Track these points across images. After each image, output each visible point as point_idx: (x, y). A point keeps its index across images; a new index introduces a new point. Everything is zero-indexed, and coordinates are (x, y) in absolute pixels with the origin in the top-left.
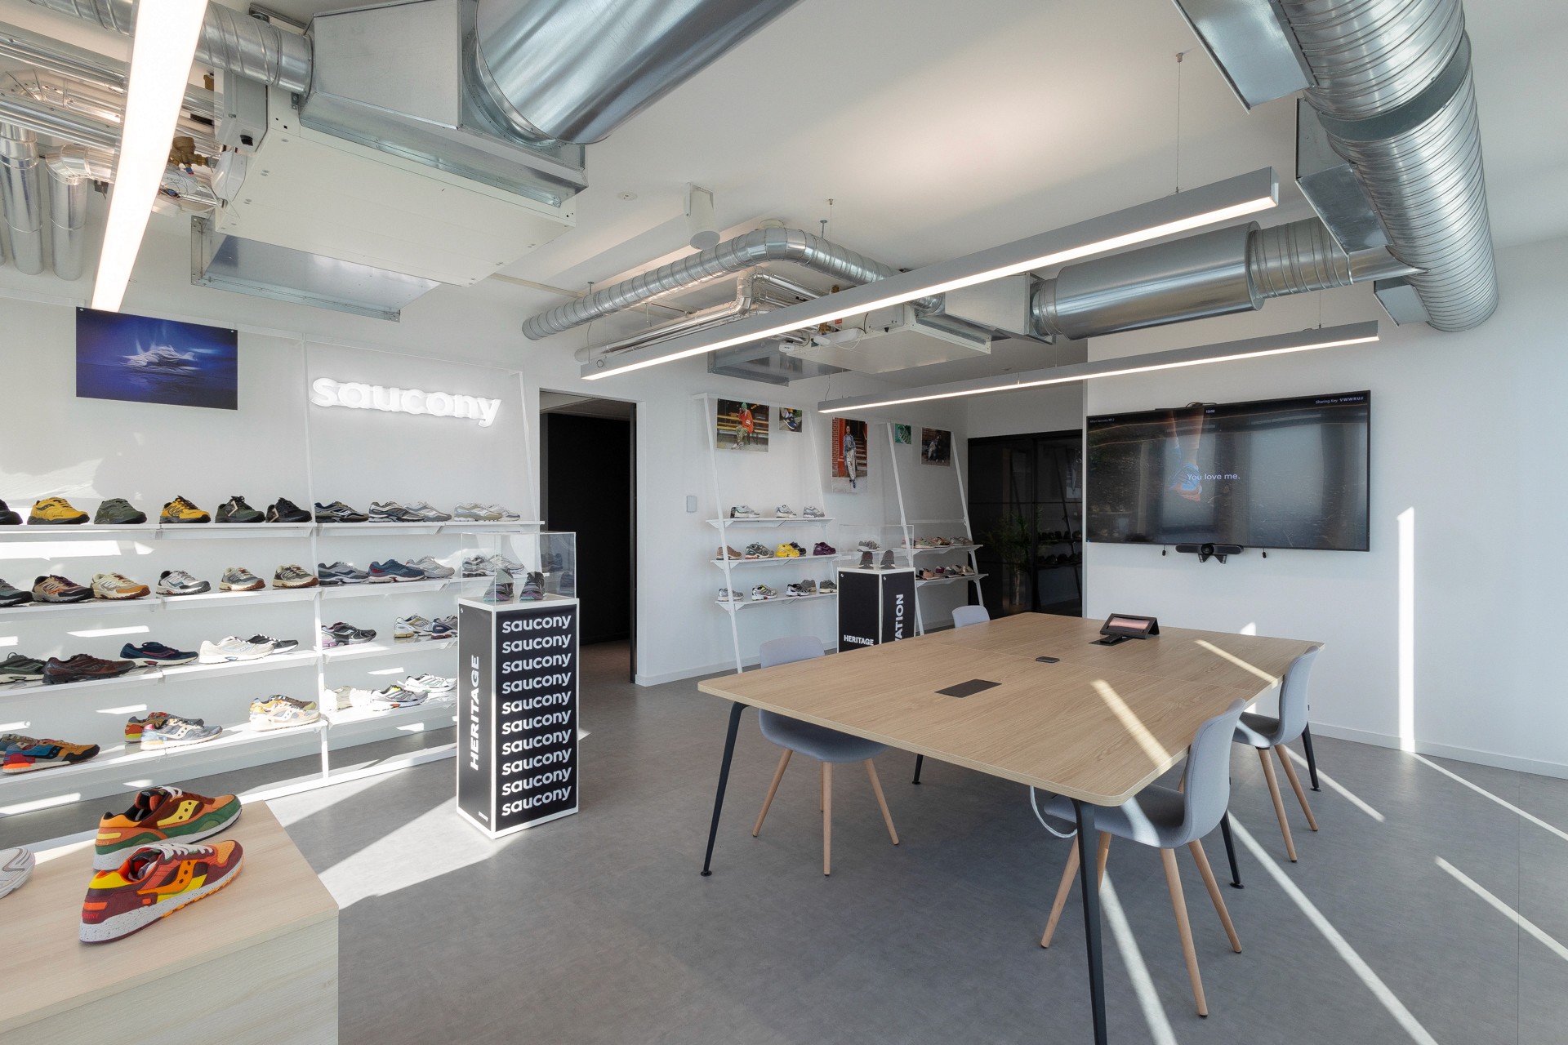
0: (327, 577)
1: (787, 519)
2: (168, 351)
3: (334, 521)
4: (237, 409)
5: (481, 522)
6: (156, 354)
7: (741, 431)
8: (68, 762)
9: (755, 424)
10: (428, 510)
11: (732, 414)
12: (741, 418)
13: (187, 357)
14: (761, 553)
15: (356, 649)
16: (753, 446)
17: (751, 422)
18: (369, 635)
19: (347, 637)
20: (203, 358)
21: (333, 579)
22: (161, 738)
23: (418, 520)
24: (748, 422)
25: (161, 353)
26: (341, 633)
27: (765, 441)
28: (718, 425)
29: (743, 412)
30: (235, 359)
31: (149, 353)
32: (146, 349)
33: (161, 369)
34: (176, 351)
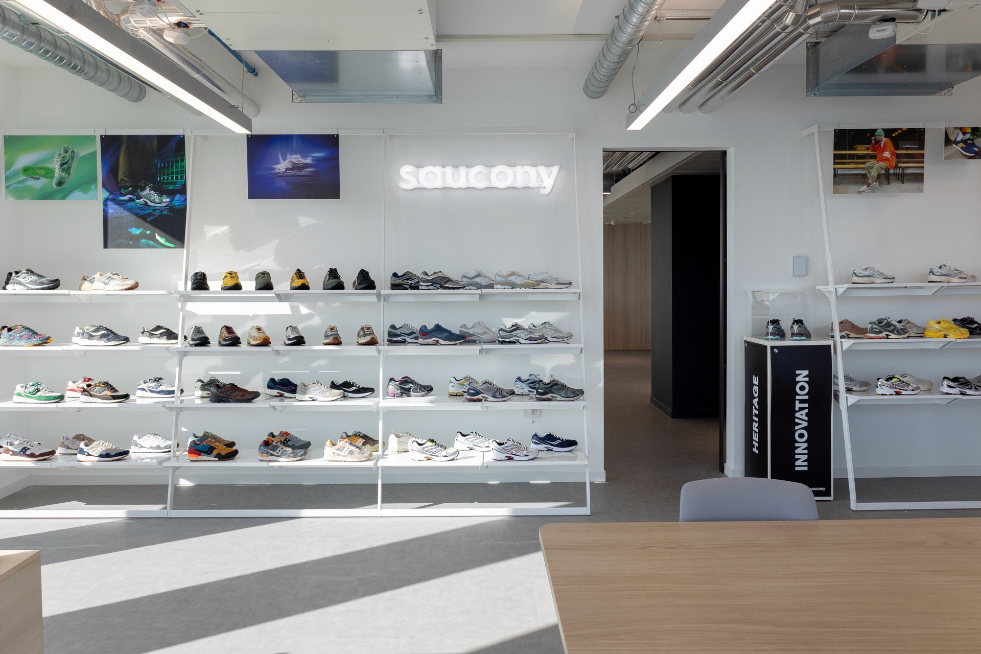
0: (395, 337)
1: (945, 284)
2: (296, 158)
3: (406, 289)
4: (339, 198)
5: (517, 290)
6: (290, 162)
7: (875, 167)
8: (217, 459)
9: (898, 156)
10: (481, 278)
11: (858, 147)
12: (874, 150)
13: (308, 161)
14: (892, 332)
15: (416, 402)
16: (895, 186)
17: (892, 154)
18: (429, 389)
19: (409, 390)
20: (318, 160)
21: (399, 339)
22: (267, 453)
23: (459, 288)
24: (887, 154)
25: (293, 160)
26: (406, 386)
27: (918, 178)
28: (835, 163)
29: (878, 142)
30: (338, 158)
31: (286, 162)
32: (284, 159)
33: (294, 173)
34: (302, 157)
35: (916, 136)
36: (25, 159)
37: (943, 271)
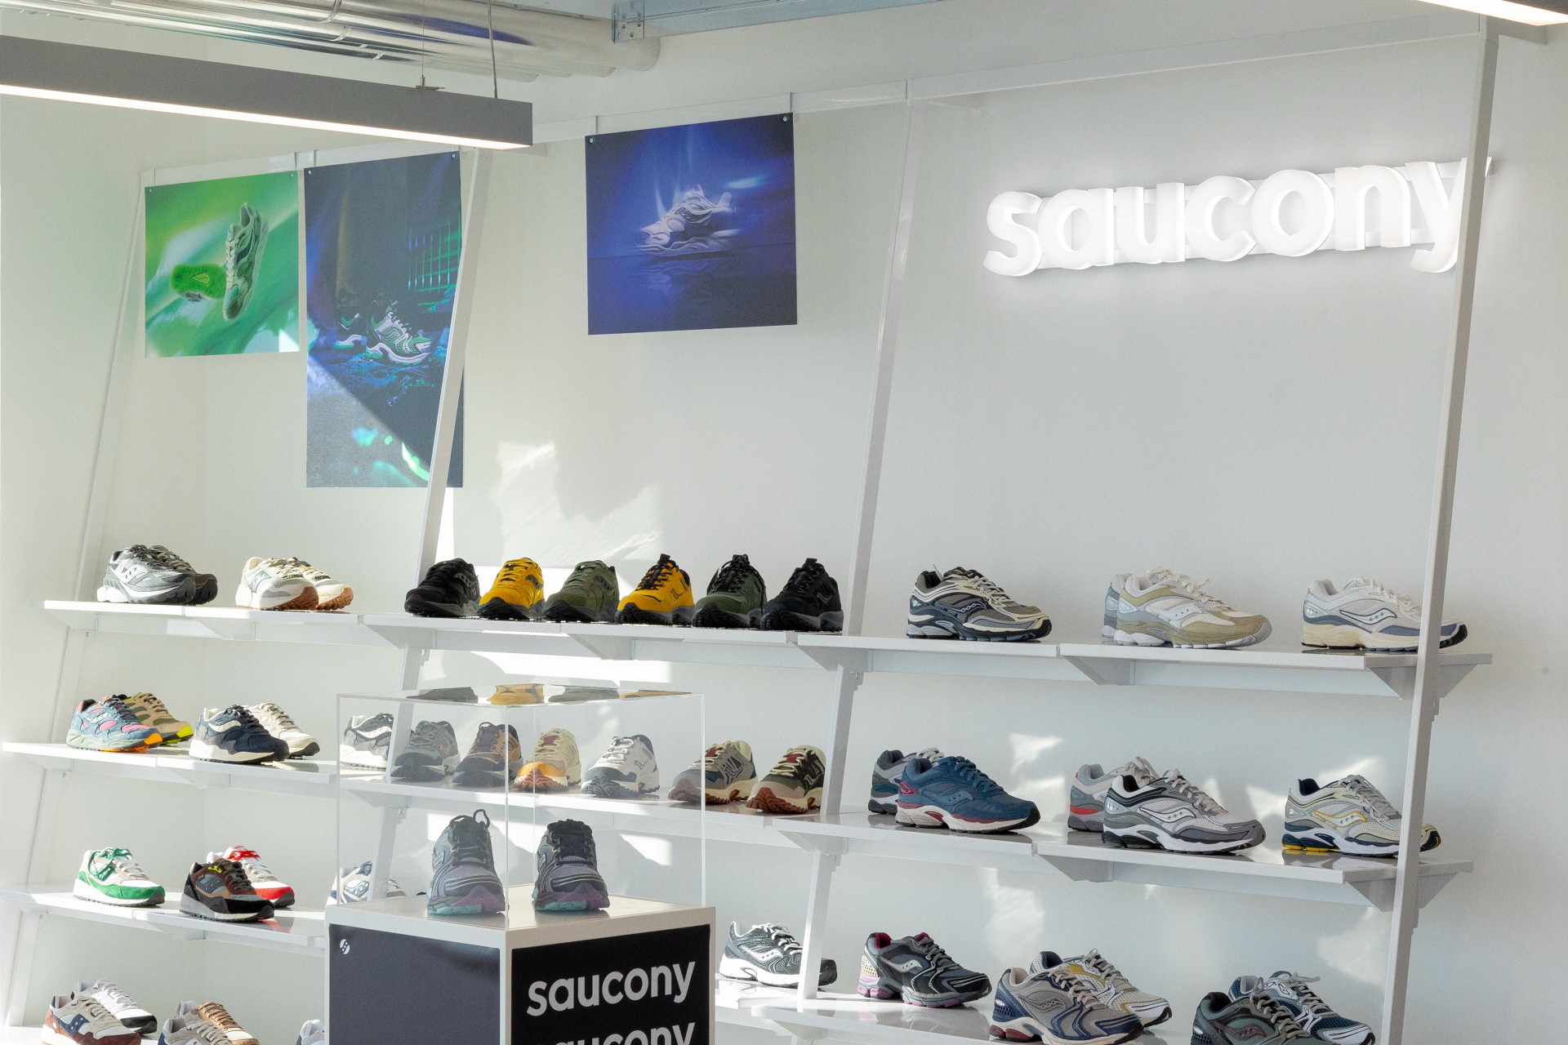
2: (693, 200)
4: (796, 323)
6: (681, 211)
13: (722, 206)
20: (744, 201)
25: (687, 206)
30: (792, 190)
31: (671, 214)
32: (668, 205)
33: (687, 246)
34: (707, 196)
36: (179, 249)
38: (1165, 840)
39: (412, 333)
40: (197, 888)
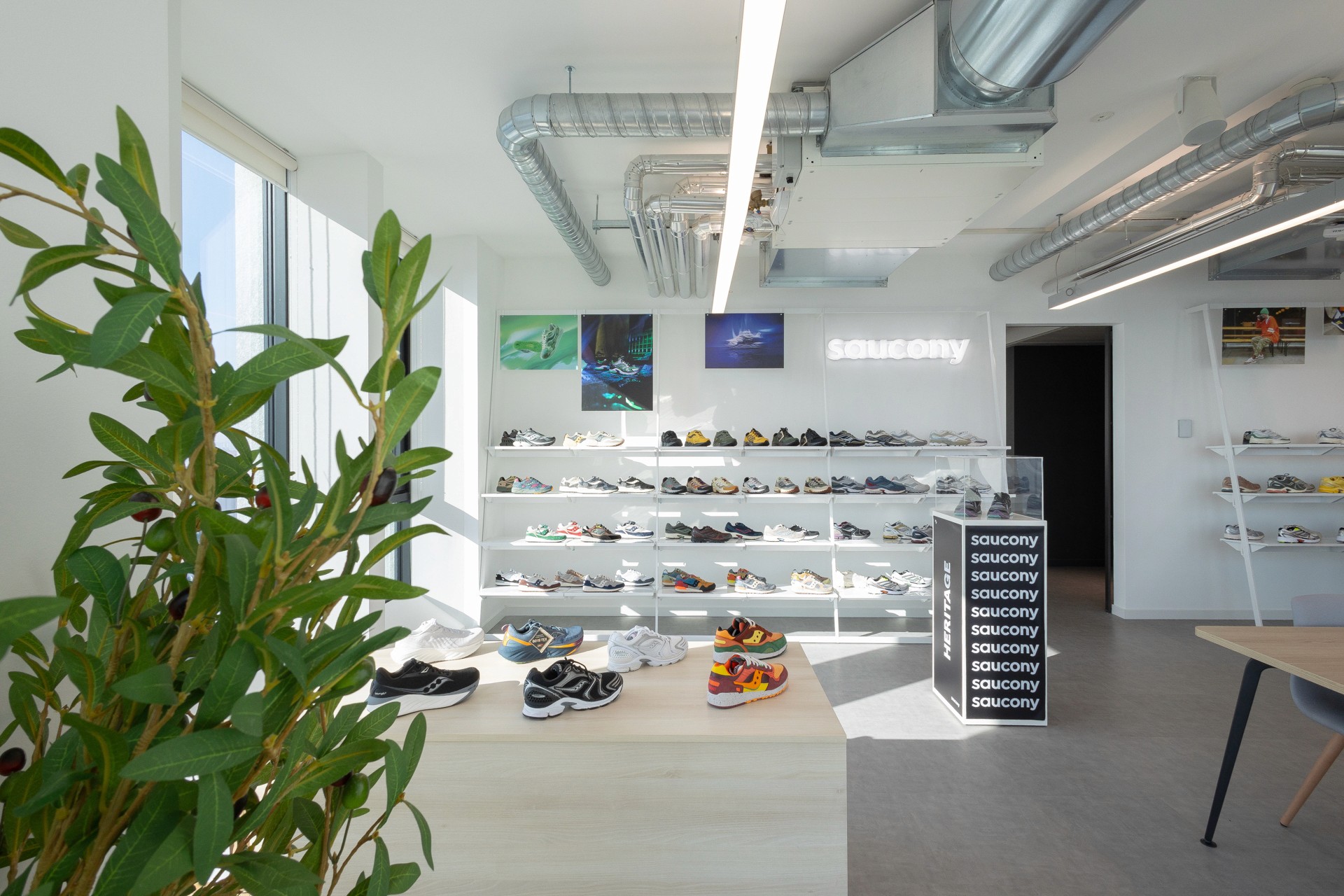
0: (838, 487)
1: (1339, 445)
2: (747, 334)
3: (842, 445)
4: (783, 368)
5: (952, 447)
6: (742, 337)
7: (1260, 341)
8: (701, 591)
9: (1282, 332)
10: (908, 436)
11: (1245, 323)
12: (1260, 326)
13: (757, 336)
14: (1292, 487)
15: (857, 543)
16: (1279, 358)
17: (1276, 330)
18: (865, 534)
19: (850, 533)
20: (765, 335)
21: (841, 489)
22: (744, 586)
23: (901, 445)
24: (1271, 330)
25: (744, 335)
26: (847, 530)
27: (1300, 351)
28: (1224, 338)
29: (1263, 319)
30: (782, 333)
31: (738, 337)
32: (737, 334)
33: (745, 346)
34: (752, 333)
35: (1297, 315)
36: (518, 335)
37: (1334, 434)
38: (958, 491)
39: (631, 366)
40: (592, 533)
